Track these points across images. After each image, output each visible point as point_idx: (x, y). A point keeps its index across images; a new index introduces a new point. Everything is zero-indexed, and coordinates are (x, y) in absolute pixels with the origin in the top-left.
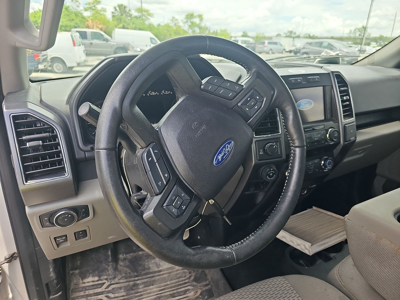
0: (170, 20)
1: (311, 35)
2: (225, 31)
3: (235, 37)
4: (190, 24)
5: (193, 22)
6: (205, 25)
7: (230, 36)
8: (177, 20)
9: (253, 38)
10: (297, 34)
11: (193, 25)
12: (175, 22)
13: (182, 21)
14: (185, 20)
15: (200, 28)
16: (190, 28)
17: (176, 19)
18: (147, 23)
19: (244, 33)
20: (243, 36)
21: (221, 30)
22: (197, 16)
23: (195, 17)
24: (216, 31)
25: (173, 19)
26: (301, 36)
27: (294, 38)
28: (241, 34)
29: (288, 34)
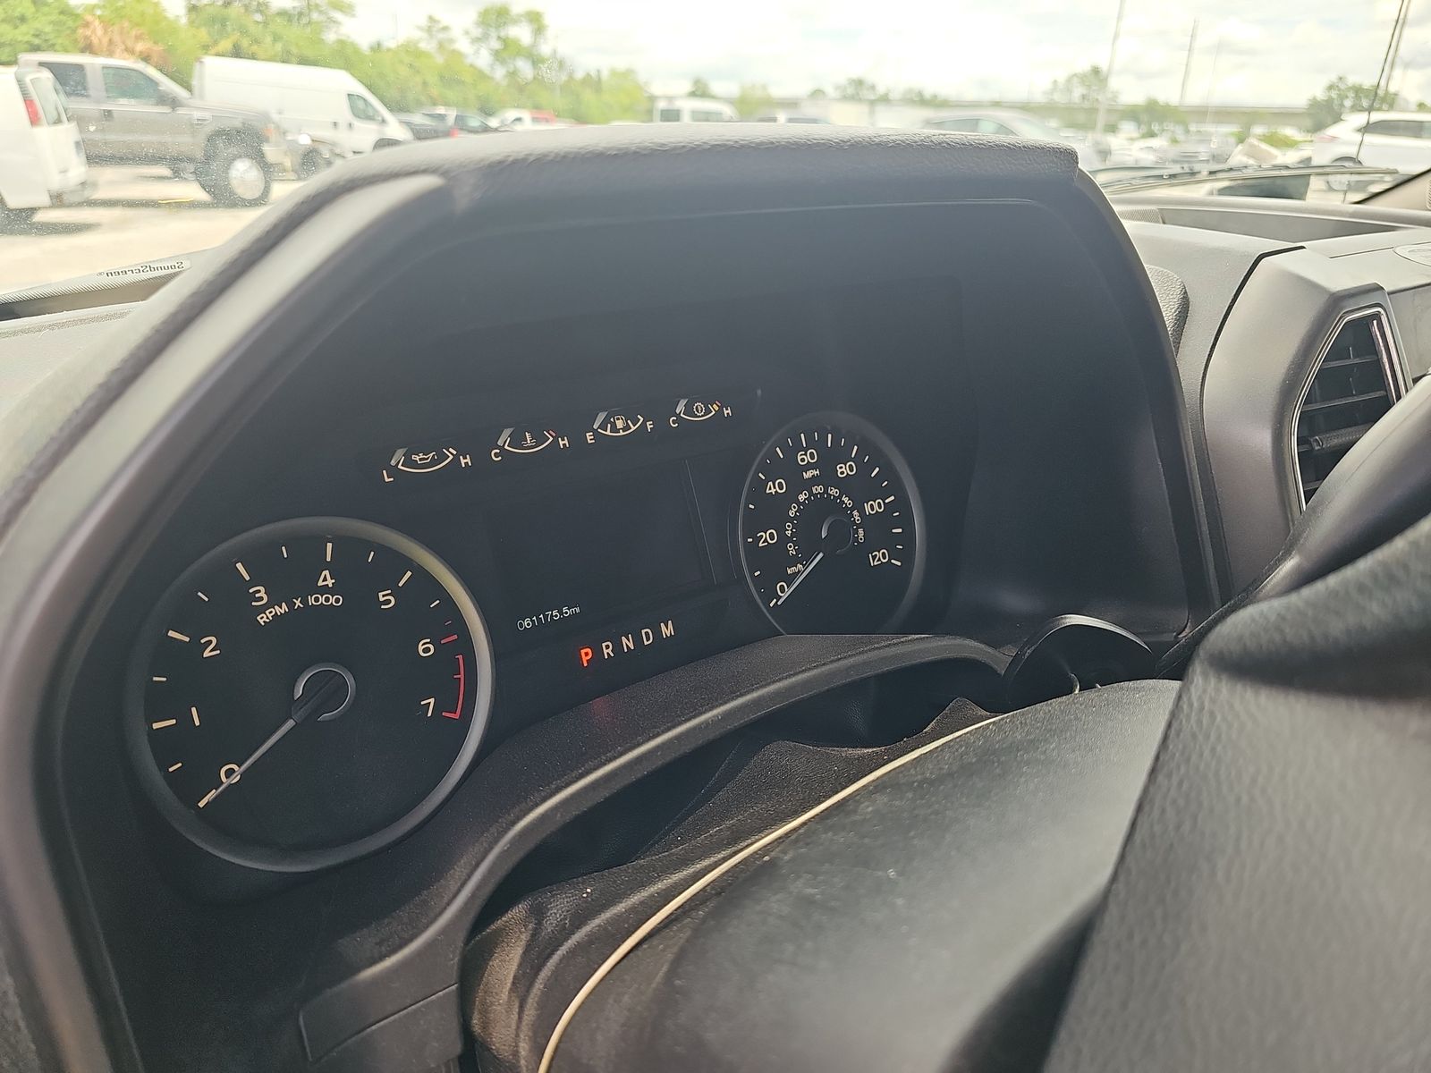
0: (420, 28)
1: (928, 94)
2: (628, 74)
3: (670, 99)
4: (496, 45)
5: (507, 38)
6: (555, 52)
7: (647, 95)
8: (445, 29)
9: (729, 101)
10: (881, 90)
11: (507, 50)
12: (441, 36)
13: (467, 33)
14: (477, 32)
15: (536, 61)
16: (498, 60)
17: (441, 26)
18: (330, 37)
19: (697, 82)
20: (693, 94)
21: (614, 73)
22: (522, 16)
23: (516, 21)
24: (593, 74)
25: (432, 26)
26: (891, 96)
27: (872, 103)
28: (687, 87)
29: (850, 91)
